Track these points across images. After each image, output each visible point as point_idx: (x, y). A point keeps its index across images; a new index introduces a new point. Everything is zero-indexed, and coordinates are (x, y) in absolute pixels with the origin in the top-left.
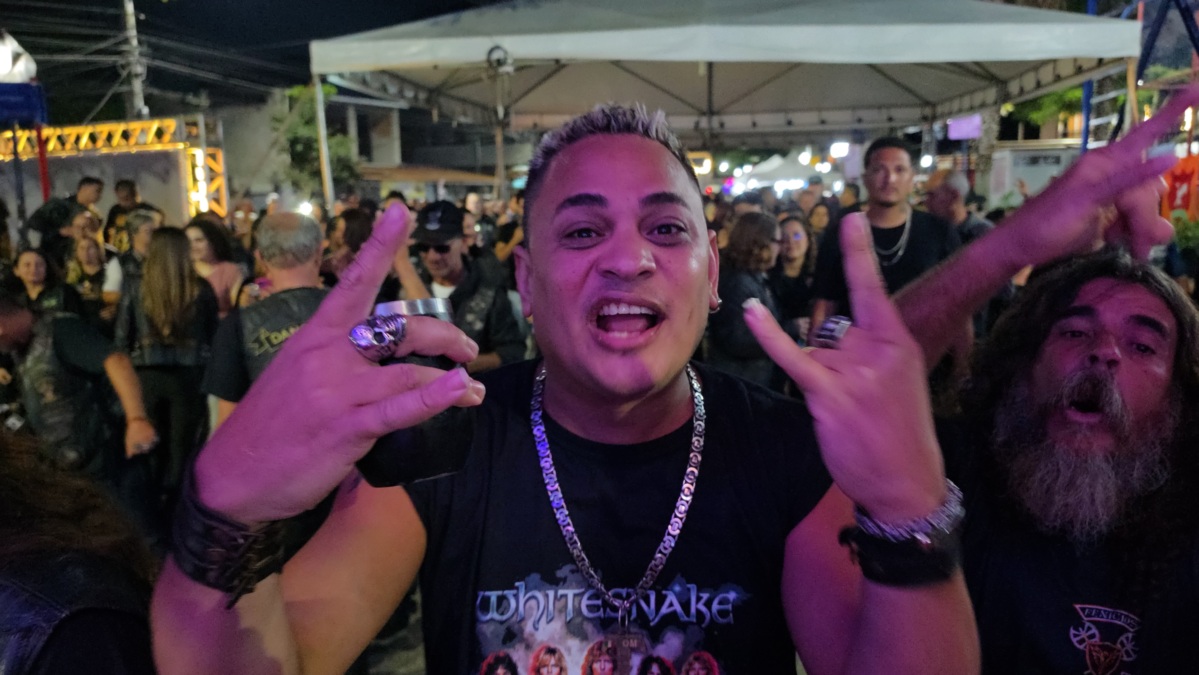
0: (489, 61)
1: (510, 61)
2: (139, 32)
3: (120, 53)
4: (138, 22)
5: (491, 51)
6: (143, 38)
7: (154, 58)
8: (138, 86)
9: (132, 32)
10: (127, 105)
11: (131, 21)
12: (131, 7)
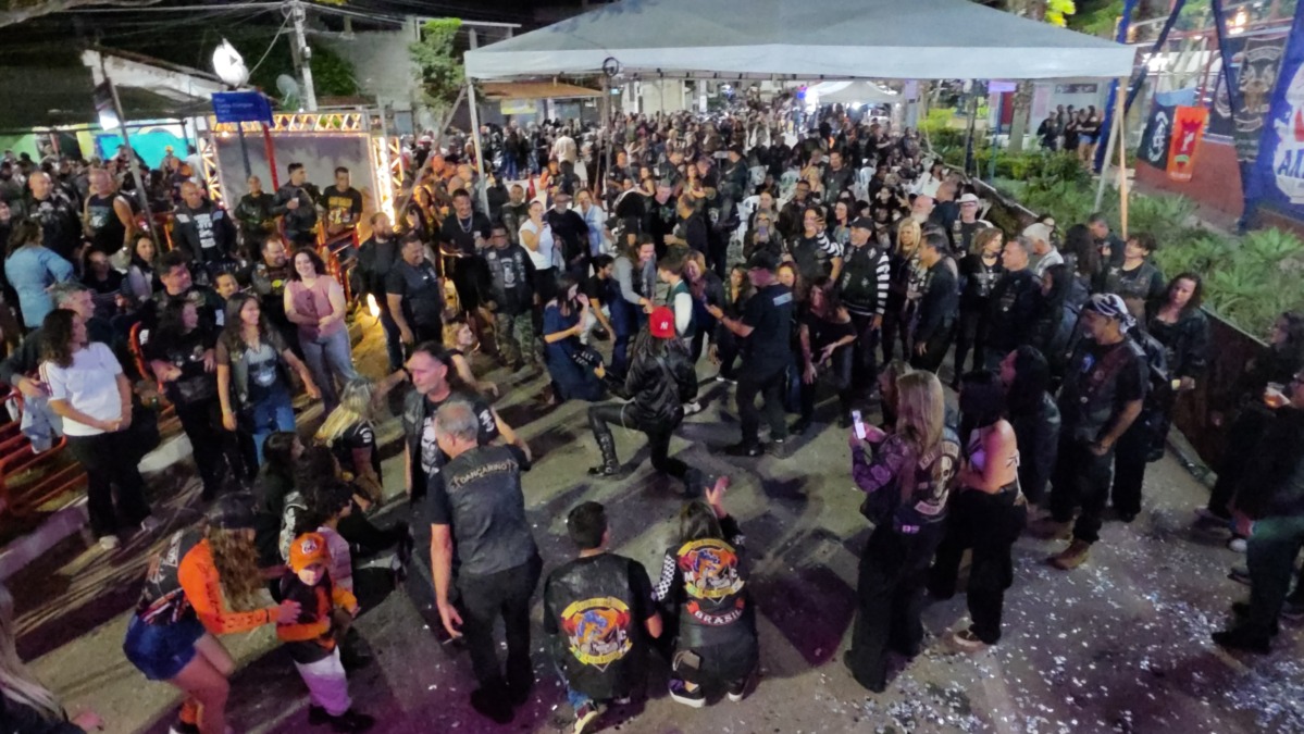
0: (605, 69)
1: (621, 69)
5: (607, 60)
8: (299, 28)
10: (292, 45)
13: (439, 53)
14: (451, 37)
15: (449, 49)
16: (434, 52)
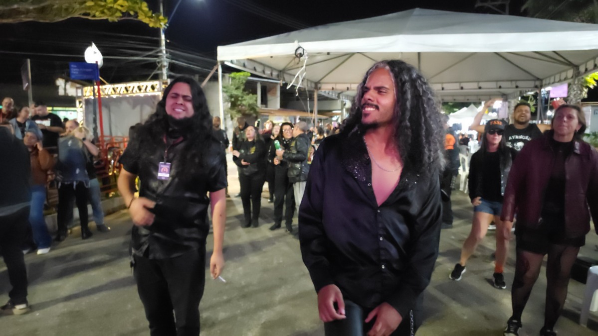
0: (296, 54)
1: (305, 54)
3: (157, 57)
5: (297, 49)
7: (172, 59)
8: (165, 71)
9: (163, 48)
11: (163, 43)
12: (163, 37)
14: (244, 82)
16: (235, 88)
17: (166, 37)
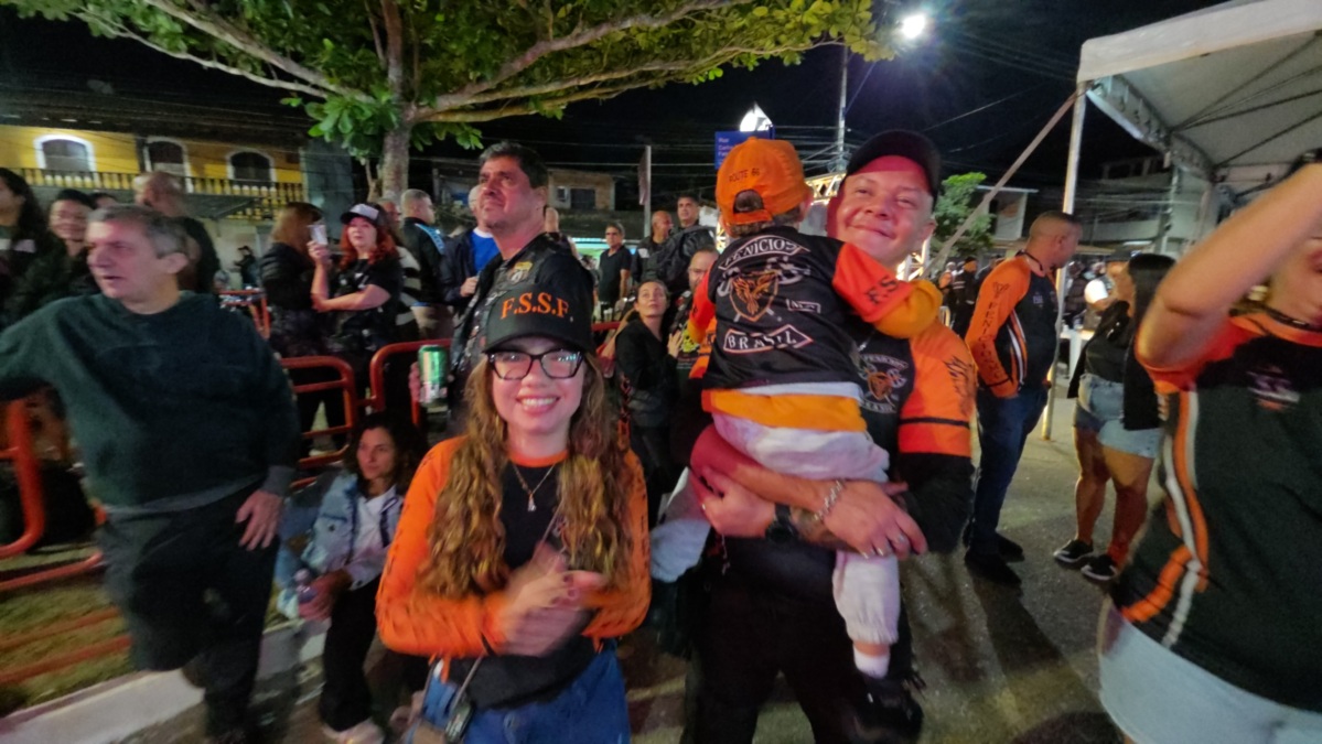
2: (846, 141)
4: (846, 134)
6: (848, 145)
9: (841, 142)
11: (841, 133)
12: (842, 124)
13: (955, 204)
14: (971, 190)
15: (966, 201)
16: (952, 202)
17: (847, 125)
